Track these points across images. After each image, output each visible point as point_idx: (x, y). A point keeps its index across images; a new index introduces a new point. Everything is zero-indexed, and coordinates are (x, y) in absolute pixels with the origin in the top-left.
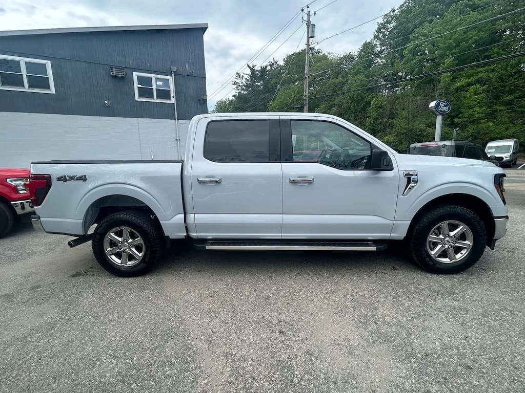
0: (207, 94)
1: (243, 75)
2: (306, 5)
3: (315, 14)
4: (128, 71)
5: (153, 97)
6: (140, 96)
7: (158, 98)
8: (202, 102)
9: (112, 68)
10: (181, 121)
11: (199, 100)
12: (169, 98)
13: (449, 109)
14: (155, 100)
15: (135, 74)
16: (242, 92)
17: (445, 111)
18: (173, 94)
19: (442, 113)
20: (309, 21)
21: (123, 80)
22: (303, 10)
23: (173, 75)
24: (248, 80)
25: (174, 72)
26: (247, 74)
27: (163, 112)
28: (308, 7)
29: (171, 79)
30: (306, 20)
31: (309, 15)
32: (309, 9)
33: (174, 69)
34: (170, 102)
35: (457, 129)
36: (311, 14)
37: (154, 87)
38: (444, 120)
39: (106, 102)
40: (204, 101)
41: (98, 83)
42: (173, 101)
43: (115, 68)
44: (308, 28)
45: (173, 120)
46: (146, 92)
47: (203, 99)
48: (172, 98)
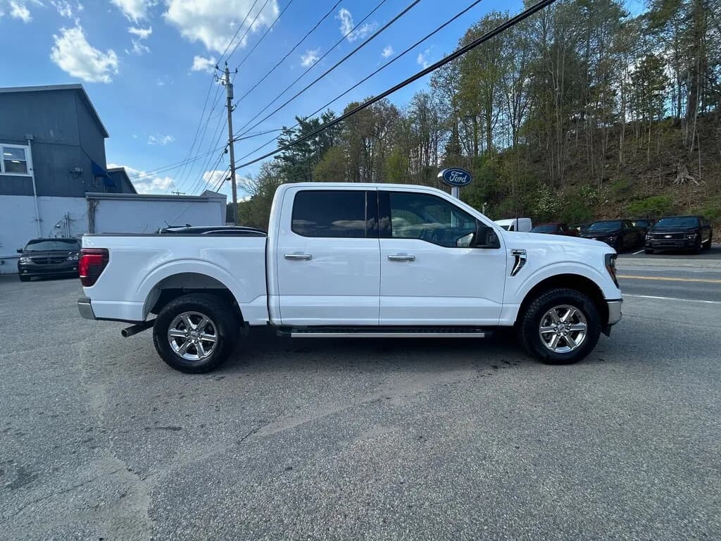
3: (237, 71)
7: (7, 171)
8: (76, 176)
10: (42, 198)
11: (71, 173)
12: (26, 171)
14: (3, 172)
18: (30, 165)
20: (227, 79)
22: (217, 68)
23: (29, 144)
25: (31, 140)
28: (226, 64)
29: (28, 150)
30: (225, 79)
31: (228, 73)
33: (31, 136)
34: (27, 176)
36: (231, 72)
37: (2, 158)
42: (31, 174)
45: (31, 197)
47: (76, 172)
48: (29, 170)
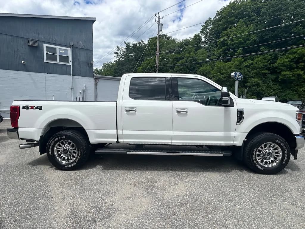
0: (93, 61)
1: (122, 48)
2: (158, 12)
3: (163, 18)
4: (40, 43)
5: (56, 60)
6: (47, 59)
7: (60, 61)
8: (90, 65)
9: (29, 40)
10: (75, 77)
11: (88, 64)
12: (68, 62)
13: (242, 77)
14: (58, 62)
15: (45, 45)
16: (121, 59)
17: (240, 79)
18: (70, 59)
19: (238, 79)
20: (159, 21)
21: (36, 49)
22: (155, 15)
23: (71, 47)
24: (124, 52)
25: (72, 46)
26: (124, 48)
27: (63, 70)
28: (159, 14)
29: (70, 50)
30: (158, 21)
31: (159, 18)
32: (159, 15)
33: (72, 44)
34: (69, 64)
35: (247, 89)
36: (160, 18)
37: (58, 54)
38: (239, 84)
39: (23, 62)
40: (92, 65)
41: (18, 49)
42: (70, 63)
43: (31, 41)
44: (159, 25)
45: (69, 76)
46: (52, 57)
47: (91, 64)
48: (69, 61)
